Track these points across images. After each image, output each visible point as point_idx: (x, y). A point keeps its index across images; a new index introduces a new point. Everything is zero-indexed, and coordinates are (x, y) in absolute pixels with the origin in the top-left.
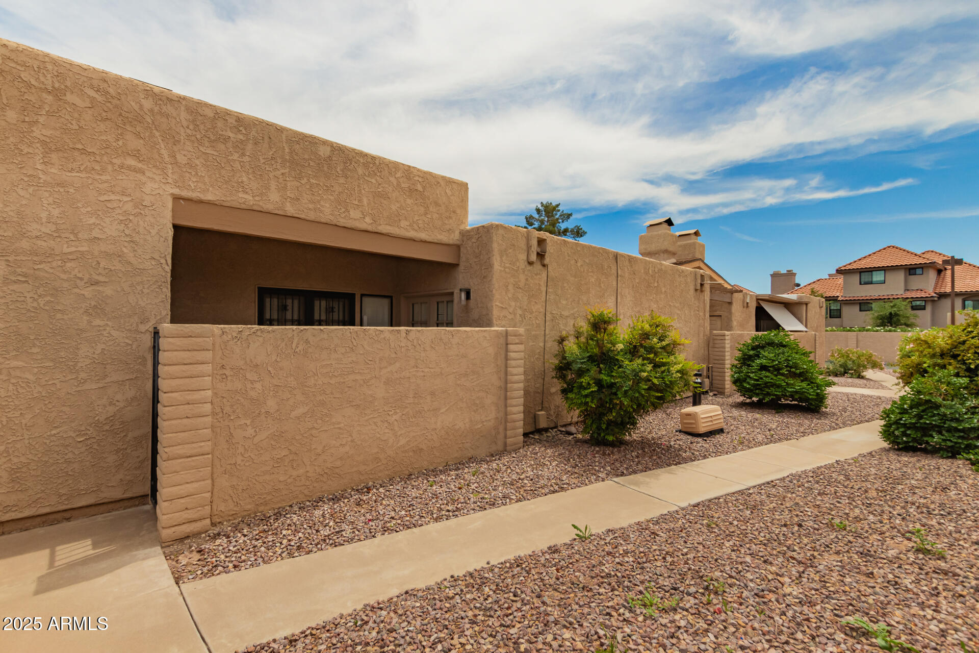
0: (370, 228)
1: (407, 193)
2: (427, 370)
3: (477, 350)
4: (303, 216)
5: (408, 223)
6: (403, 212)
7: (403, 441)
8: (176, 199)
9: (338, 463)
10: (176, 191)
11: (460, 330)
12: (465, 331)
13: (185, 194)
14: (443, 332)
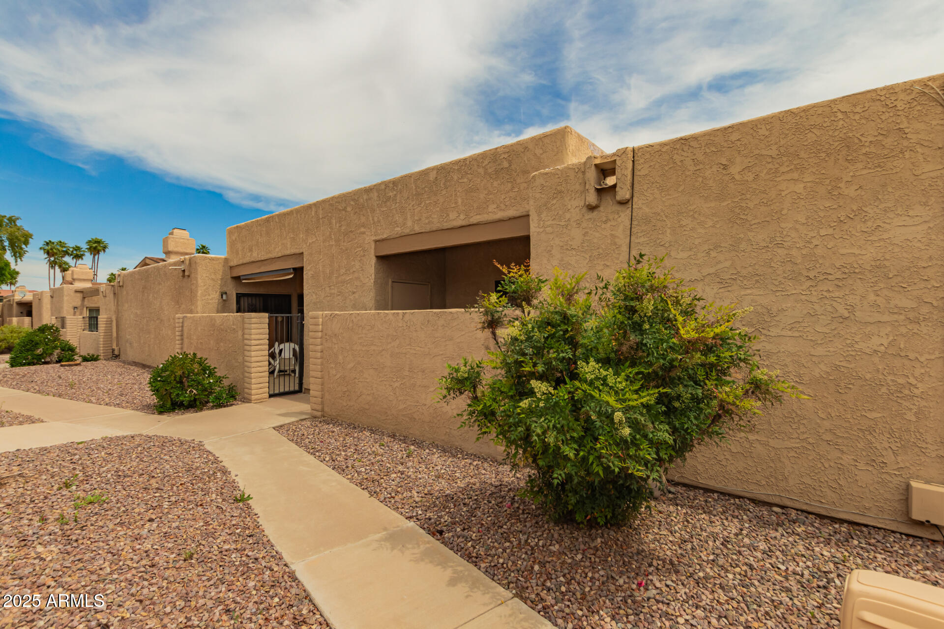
0: (464, 223)
1: (494, 177)
2: (418, 349)
3: (463, 333)
4: (423, 231)
5: (495, 206)
6: (490, 196)
7: (402, 407)
8: (376, 241)
9: (367, 407)
10: (374, 238)
11: (446, 312)
12: (451, 313)
13: (378, 238)
14: (431, 314)
